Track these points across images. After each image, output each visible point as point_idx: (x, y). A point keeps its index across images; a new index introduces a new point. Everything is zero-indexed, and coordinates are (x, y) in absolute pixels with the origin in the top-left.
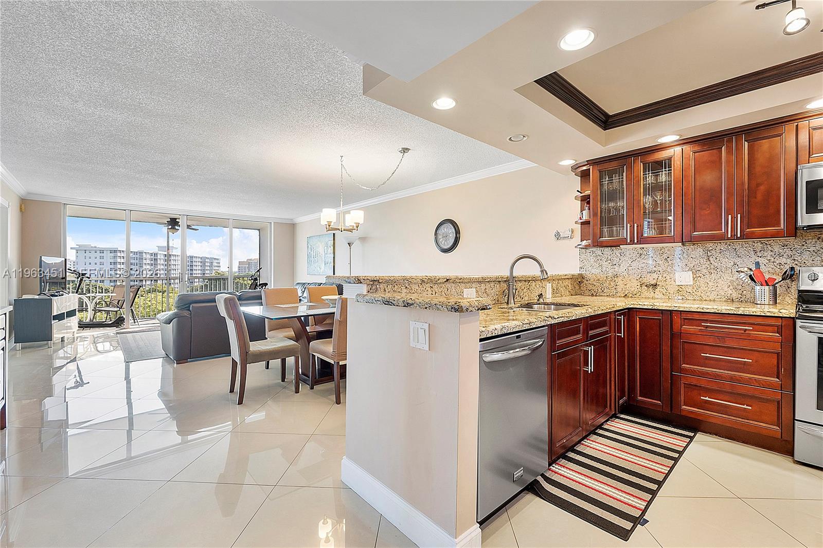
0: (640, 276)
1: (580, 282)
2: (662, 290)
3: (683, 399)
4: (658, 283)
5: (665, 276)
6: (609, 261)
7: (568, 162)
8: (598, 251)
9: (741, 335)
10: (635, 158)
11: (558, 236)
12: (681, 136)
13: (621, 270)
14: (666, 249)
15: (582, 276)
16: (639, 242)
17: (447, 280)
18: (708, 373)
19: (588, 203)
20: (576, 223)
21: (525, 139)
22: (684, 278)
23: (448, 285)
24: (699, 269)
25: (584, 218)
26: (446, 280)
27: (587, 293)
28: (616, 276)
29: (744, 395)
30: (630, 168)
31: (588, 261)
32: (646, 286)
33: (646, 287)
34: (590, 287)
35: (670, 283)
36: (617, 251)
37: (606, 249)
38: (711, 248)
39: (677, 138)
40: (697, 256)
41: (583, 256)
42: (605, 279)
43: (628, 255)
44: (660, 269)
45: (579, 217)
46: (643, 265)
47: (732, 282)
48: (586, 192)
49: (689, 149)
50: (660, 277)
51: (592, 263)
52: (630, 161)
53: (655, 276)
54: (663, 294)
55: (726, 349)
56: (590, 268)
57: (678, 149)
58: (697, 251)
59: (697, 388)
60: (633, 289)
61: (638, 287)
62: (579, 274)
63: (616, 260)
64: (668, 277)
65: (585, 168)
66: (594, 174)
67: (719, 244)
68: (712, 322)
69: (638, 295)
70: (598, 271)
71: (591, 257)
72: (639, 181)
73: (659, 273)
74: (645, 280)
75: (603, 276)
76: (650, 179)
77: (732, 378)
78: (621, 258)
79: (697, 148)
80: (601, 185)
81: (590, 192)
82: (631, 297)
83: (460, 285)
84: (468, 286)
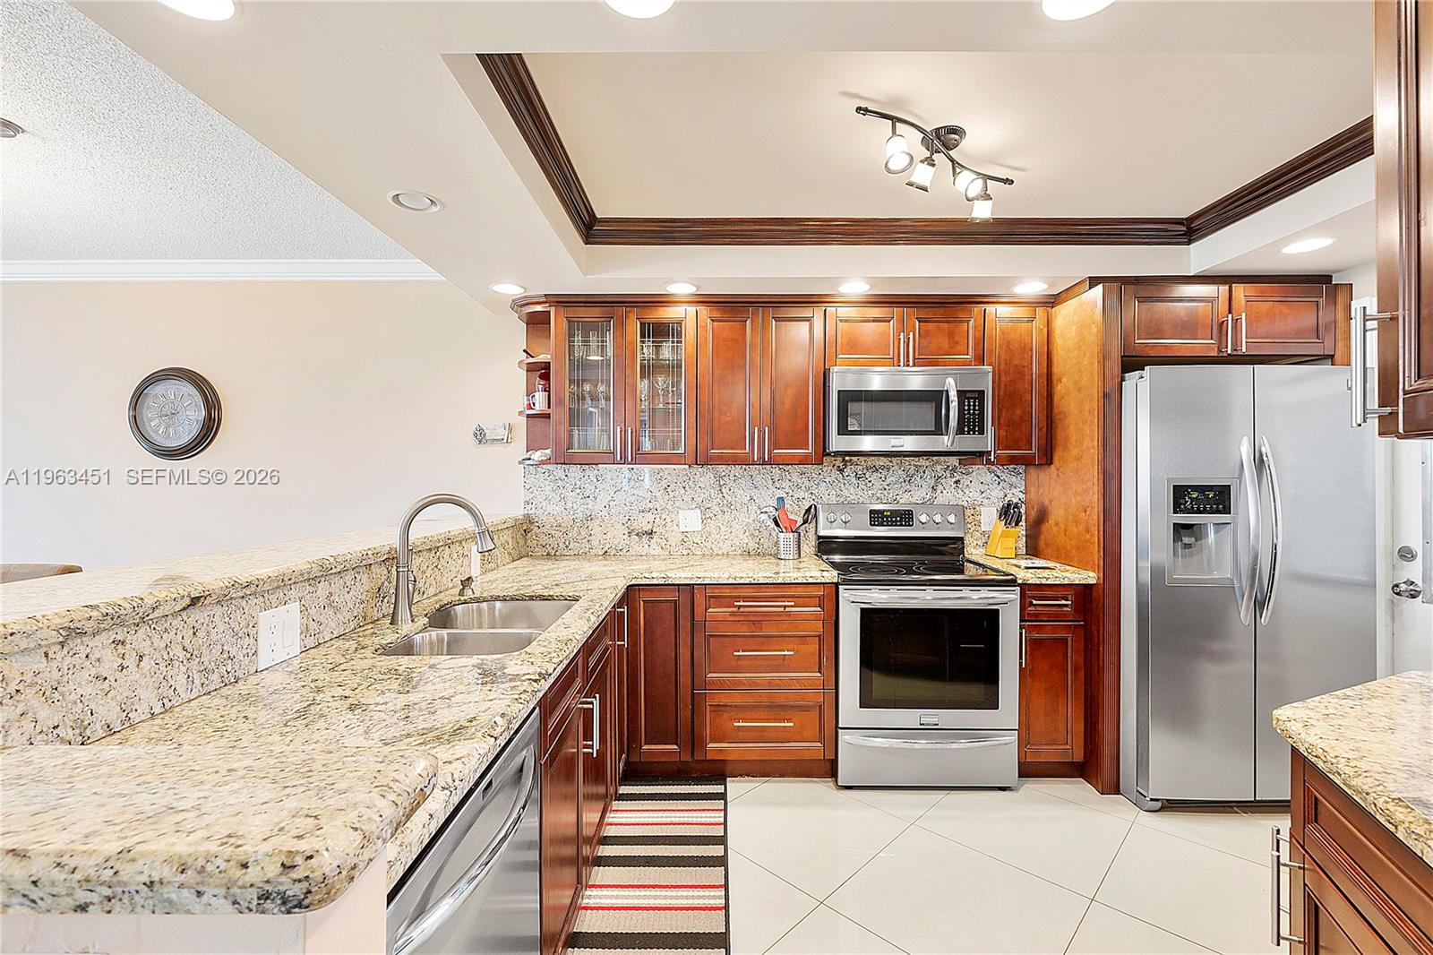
0: (627, 517)
1: (525, 531)
2: (659, 541)
3: (708, 731)
4: (654, 530)
5: (664, 517)
6: (578, 491)
7: (512, 290)
8: (559, 471)
9: (780, 616)
10: (628, 309)
11: (480, 436)
12: (698, 288)
13: (596, 507)
14: (666, 472)
15: (529, 520)
16: (634, 462)
17: (195, 601)
18: (741, 682)
19: (546, 377)
20: (520, 413)
21: (434, 209)
22: (690, 520)
23: (197, 615)
24: (710, 506)
25: (537, 407)
26: (188, 601)
27: (540, 552)
28: (590, 518)
29: (783, 706)
30: (621, 325)
31: (540, 489)
32: (637, 535)
33: (636, 537)
34: (544, 540)
35: (672, 529)
36: (591, 472)
37: (573, 468)
38: (724, 474)
39: (692, 290)
40: (707, 484)
41: (531, 480)
42: (572, 523)
43: (609, 480)
44: (658, 506)
45: (526, 403)
46: (633, 498)
47: (748, 525)
48: (541, 356)
49: (705, 312)
50: (658, 519)
51: (548, 493)
52: (621, 312)
53: (650, 517)
54: (662, 548)
55: (762, 639)
56: (544, 504)
57: (692, 309)
58: (705, 477)
59: (728, 708)
60: (617, 542)
61: (625, 537)
62: (524, 515)
63: (589, 489)
64: (668, 520)
65: (539, 308)
66: (557, 323)
67: (733, 468)
68: (745, 599)
69: (625, 551)
70: (559, 509)
71: (547, 483)
72: (634, 354)
73: (656, 512)
74: (635, 525)
75: (566, 520)
76: (649, 351)
77: (770, 683)
78: (598, 484)
79: (716, 315)
80: (571, 348)
81: (549, 356)
82: (614, 555)
83: (244, 603)
84: (273, 599)
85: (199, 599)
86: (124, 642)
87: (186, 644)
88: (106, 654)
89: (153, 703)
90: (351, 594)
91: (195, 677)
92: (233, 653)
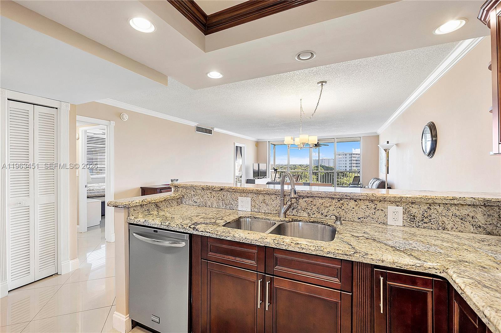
23: (224, 192)
26: (220, 189)
83: (235, 193)
84: (243, 195)
85: (222, 189)
86: (211, 193)
87: (222, 197)
88: (209, 194)
89: (216, 205)
90: (274, 202)
91: (224, 204)
92: (232, 203)
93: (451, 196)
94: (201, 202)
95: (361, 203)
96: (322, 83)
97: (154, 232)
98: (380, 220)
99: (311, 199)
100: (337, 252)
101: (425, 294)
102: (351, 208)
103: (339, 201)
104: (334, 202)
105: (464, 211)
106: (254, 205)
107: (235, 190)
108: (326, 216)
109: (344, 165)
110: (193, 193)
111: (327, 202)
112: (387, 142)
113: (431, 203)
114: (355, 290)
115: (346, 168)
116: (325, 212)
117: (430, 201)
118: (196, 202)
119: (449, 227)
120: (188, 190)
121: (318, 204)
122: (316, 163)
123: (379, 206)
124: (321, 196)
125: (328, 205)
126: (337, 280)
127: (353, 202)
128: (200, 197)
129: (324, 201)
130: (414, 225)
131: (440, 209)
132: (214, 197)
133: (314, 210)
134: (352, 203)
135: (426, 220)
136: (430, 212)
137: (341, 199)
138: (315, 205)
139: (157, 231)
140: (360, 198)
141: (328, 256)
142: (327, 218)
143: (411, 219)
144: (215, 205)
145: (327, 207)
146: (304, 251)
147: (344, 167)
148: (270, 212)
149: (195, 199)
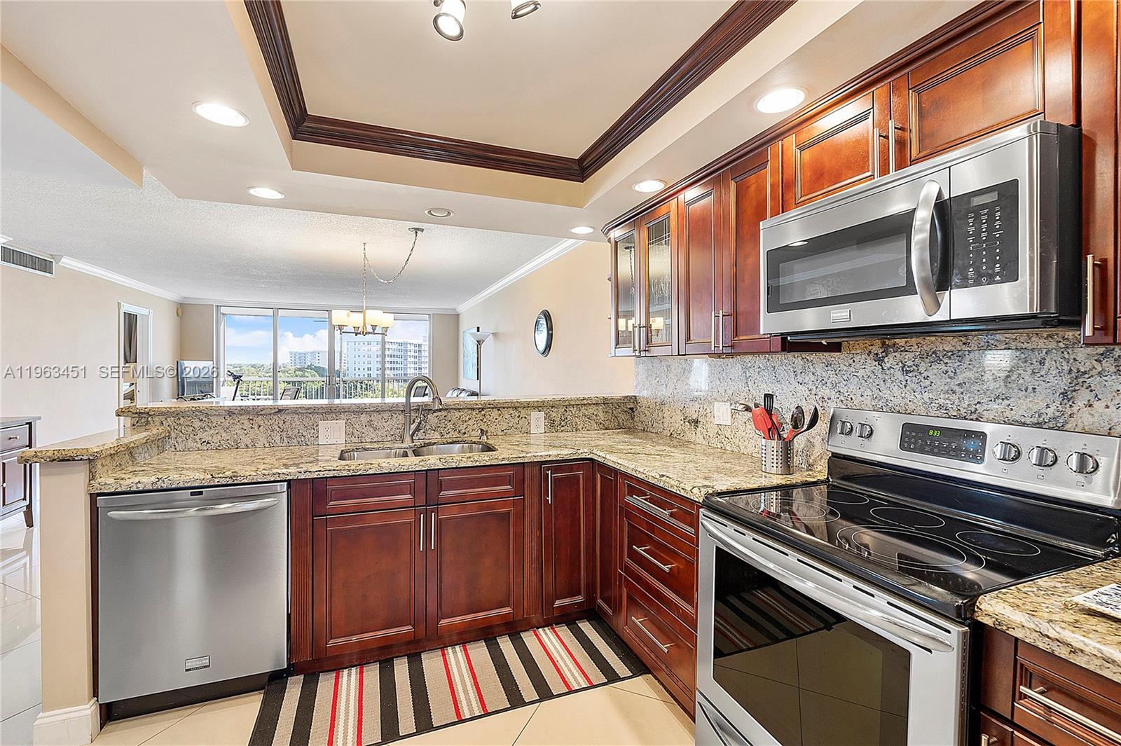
0: (683, 405)
1: (632, 409)
2: (702, 431)
3: (625, 614)
4: (699, 420)
5: (705, 408)
6: (658, 379)
8: (649, 362)
10: (641, 218)
13: (667, 393)
15: (635, 401)
22: (723, 413)
23: (285, 416)
24: (738, 399)
26: (276, 410)
27: (641, 427)
28: (663, 403)
30: (638, 234)
32: (689, 422)
33: (688, 425)
34: (642, 417)
35: (710, 421)
36: (664, 364)
38: (751, 363)
40: (737, 375)
41: (637, 369)
42: (655, 406)
43: (673, 369)
46: (686, 388)
50: (702, 410)
51: (644, 380)
53: (697, 407)
54: (704, 439)
56: (643, 388)
57: (674, 201)
58: (734, 369)
60: (677, 426)
61: (682, 423)
63: (663, 377)
64: (708, 411)
69: (681, 435)
70: (649, 393)
71: (644, 372)
72: (644, 256)
73: (700, 402)
74: (687, 413)
75: (653, 402)
82: (675, 437)
83: (311, 416)
84: (329, 417)
85: (282, 410)
86: (252, 420)
87: (280, 425)
88: (246, 422)
89: (265, 442)
90: (388, 423)
91: (285, 439)
92: (304, 434)
93: (582, 397)
94: (222, 442)
95: (505, 412)
96: (417, 230)
97: (191, 495)
98: (524, 430)
99: (444, 413)
100: (511, 456)
101: (578, 476)
102: (494, 420)
103: (480, 412)
104: (474, 414)
105: (591, 410)
106: (350, 433)
107: (312, 410)
108: (465, 433)
109: (366, 366)
110: (199, 424)
111: (465, 415)
112: (476, 328)
113: (567, 405)
114: (526, 492)
115: (369, 372)
116: (462, 429)
117: (567, 403)
118: (208, 443)
119: (580, 427)
120: (182, 419)
121: (454, 419)
122: (298, 361)
123: (523, 412)
124: (459, 407)
125: (467, 419)
126: (509, 487)
127: (495, 410)
128: (222, 431)
129: (462, 413)
130: (553, 430)
131: (574, 410)
132: (260, 426)
133: (449, 427)
134: (495, 413)
135: (563, 423)
136: (566, 414)
137: (483, 409)
138: (450, 421)
139: (202, 492)
140: (505, 406)
141: (503, 462)
142: (466, 435)
143: (552, 424)
144: (262, 440)
145: (466, 422)
146: (478, 464)
147: (366, 369)
148: (380, 440)
149: (206, 436)
